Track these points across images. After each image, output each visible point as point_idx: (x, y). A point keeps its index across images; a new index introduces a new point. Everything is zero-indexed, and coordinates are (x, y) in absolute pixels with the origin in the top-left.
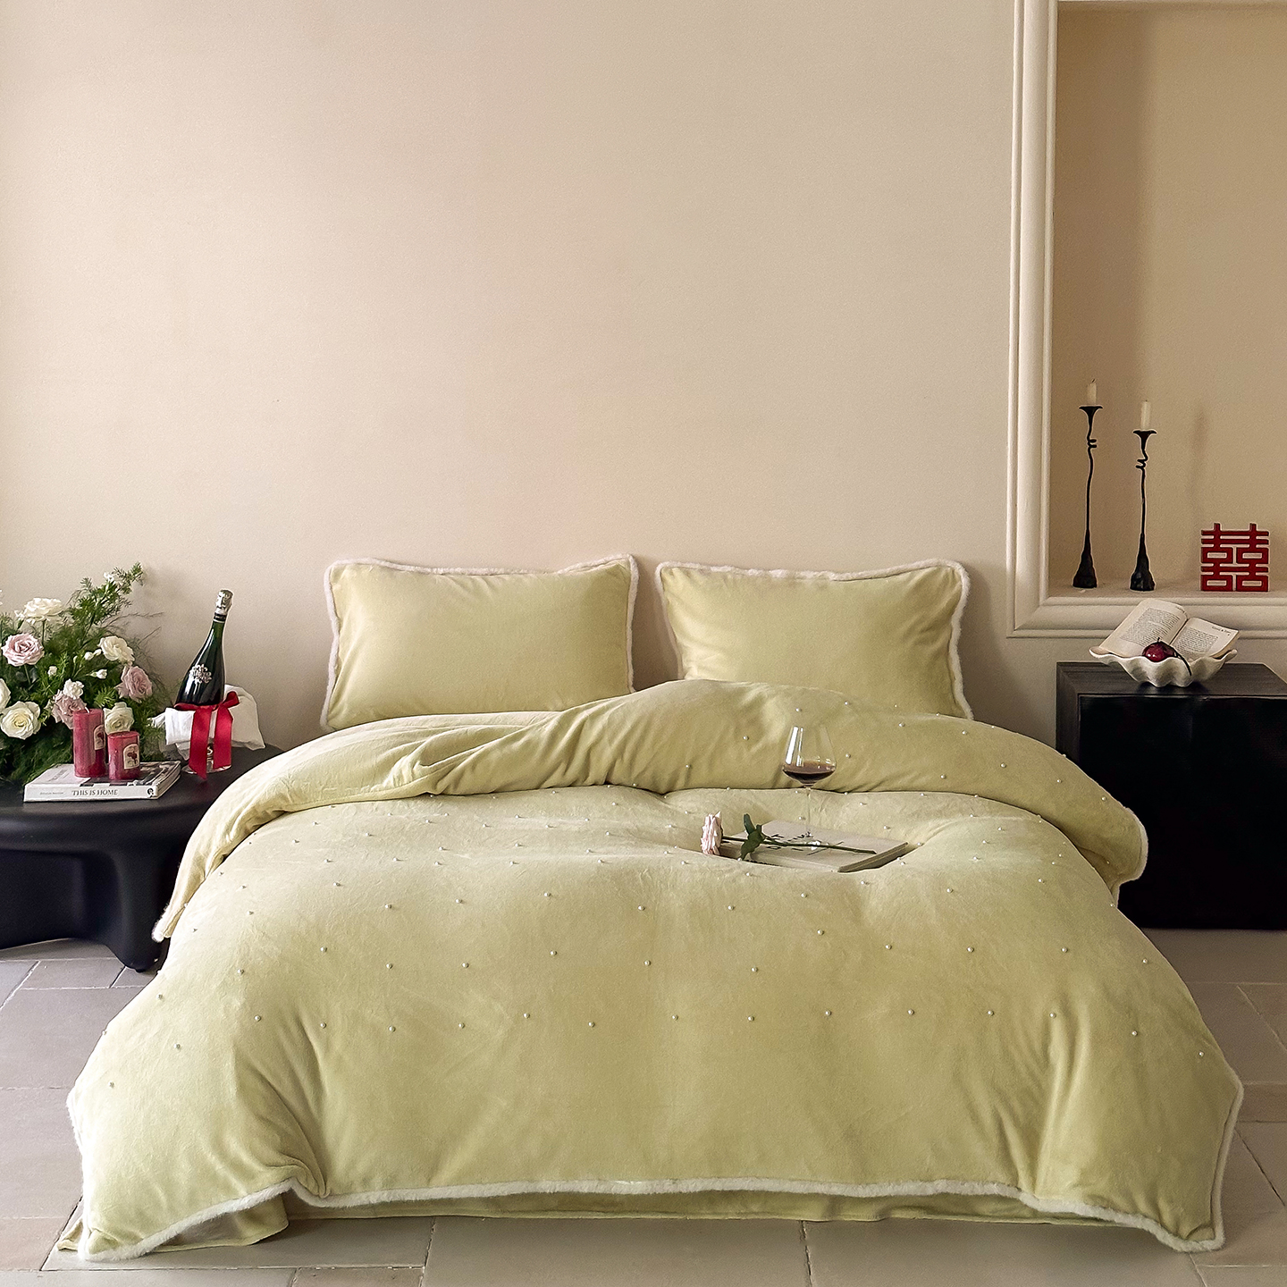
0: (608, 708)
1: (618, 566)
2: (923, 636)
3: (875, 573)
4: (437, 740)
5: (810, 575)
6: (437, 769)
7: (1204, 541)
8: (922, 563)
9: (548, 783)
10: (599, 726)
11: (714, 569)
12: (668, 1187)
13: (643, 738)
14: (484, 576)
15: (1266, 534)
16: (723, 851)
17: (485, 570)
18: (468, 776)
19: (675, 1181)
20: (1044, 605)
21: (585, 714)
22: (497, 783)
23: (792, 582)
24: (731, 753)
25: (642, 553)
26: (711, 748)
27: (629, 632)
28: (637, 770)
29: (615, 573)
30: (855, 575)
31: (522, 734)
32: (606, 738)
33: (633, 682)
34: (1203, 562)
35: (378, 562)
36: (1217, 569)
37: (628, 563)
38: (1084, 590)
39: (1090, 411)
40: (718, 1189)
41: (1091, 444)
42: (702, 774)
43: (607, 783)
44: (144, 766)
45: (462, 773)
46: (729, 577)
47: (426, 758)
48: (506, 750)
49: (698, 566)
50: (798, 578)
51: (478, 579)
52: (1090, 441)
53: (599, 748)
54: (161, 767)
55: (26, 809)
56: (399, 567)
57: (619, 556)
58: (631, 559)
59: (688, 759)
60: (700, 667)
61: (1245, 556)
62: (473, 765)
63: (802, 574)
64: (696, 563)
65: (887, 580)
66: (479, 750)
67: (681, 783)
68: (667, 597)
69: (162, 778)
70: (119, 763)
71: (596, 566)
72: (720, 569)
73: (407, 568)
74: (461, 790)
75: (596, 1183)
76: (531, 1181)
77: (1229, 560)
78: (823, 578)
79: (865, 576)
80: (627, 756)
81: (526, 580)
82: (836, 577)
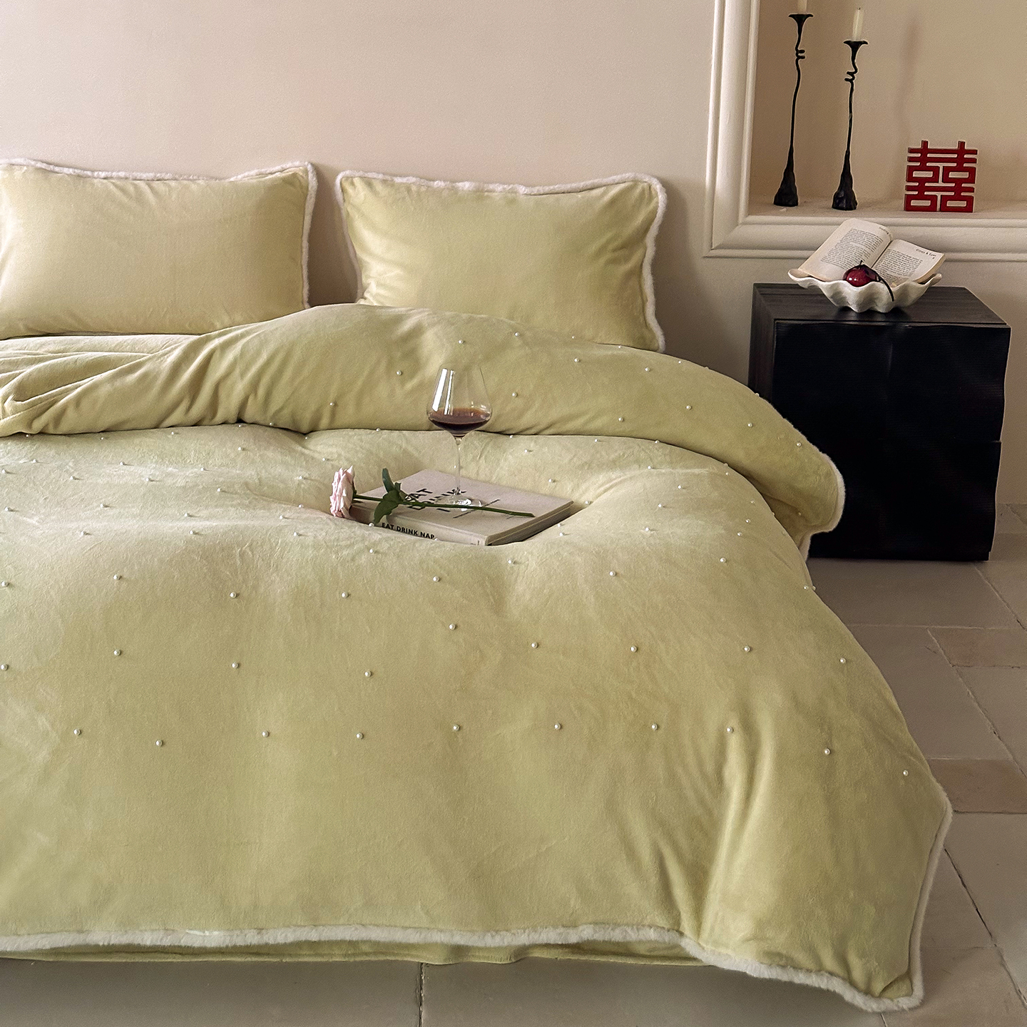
0: (242, 336)
1: (295, 175)
2: (616, 254)
3: (568, 187)
4: (39, 370)
5: (500, 188)
6: (33, 405)
7: (911, 160)
8: (617, 178)
9: (169, 422)
10: (230, 356)
11: (398, 180)
12: (252, 938)
13: (280, 371)
14: (149, 182)
15: (974, 152)
16: (355, 512)
17: (151, 175)
18: (71, 413)
19: (260, 930)
20: (745, 223)
21: (216, 342)
22: (107, 420)
23: (480, 195)
24: (382, 390)
25: (322, 161)
26: (360, 383)
27: (305, 244)
28: (273, 408)
29: (292, 182)
30: (547, 189)
31: (139, 366)
32: (237, 371)
33: (309, 298)
34: (908, 181)
35: (33, 163)
36: (921, 189)
37: (306, 172)
38: (784, 209)
39: (800, 19)
40: (314, 940)
41: (799, 54)
42: (348, 413)
43: (240, 421)
45: (63, 411)
46: (414, 188)
47: (21, 393)
48: (118, 383)
49: (381, 176)
50: (487, 191)
51: (142, 184)
52: (798, 52)
53: (229, 382)
56: (57, 169)
57: (297, 163)
58: (309, 167)
59: (332, 396)
60: (379, 285)
61: (951, 175)
62: (78, 401)
63: (491, 187)
64: (378, 173)
65: (580, 195)
66: (87, 383)
67: (325, 422)
68: (347, 209)
71: (271, 174)
72: (404, 180)
73: (66, 170)
74: (64, 428)
75: (162, 933)
76: (80, 932)
77: (935, 179)
78: (514, 191)
79: (557, 190)
80: (261, 391)
81: (193, 187)
82: (527, 190)
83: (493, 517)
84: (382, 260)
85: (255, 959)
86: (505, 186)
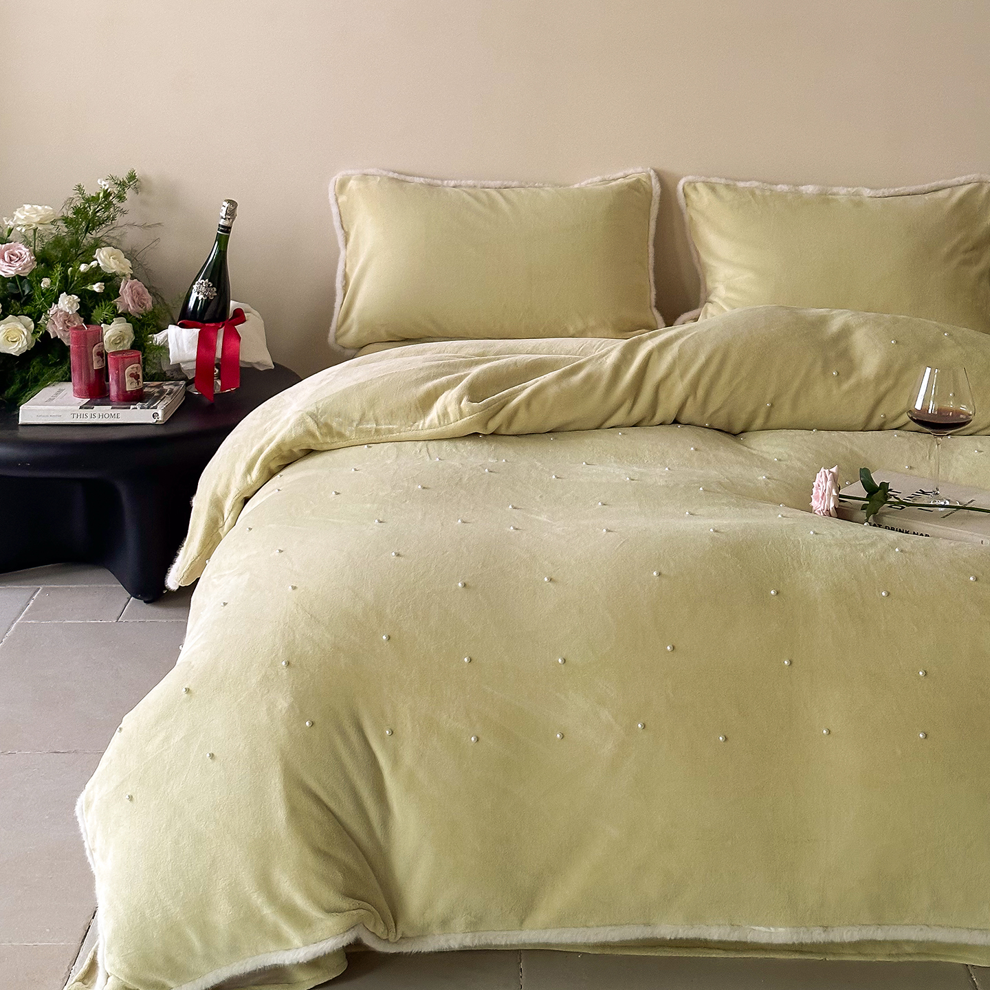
1: (638, 181)
2: (967, 256)
4: (484, 372)
5: (843, 191)
6: (488, 405)
8: (962, 179)
9: (614, 421)
10: (668, 357)
11: (741, 184)
12: (818, 936)
13: (718, 373)
14: (498, 189)
16: (842, 512)
17: (498, 183)
18: (522, 414)
19: (825, 928)
22: (555, 421)
23: (825, 199)
24: (819, 391)
25: (668, 167)
26: (796, 384)
27: (651, 250)
28: (711, 409)
29: (636, 187)
30: (892, 191)
31: (579, 368)
32: (677, 372)
35: (385, 173)
37: (649, 177)
42: (784, 413)
43: (676, 422)
44: (146, 386)
45: (516, 411)
46: (758, 192)
47: (475, 392)
48: (564, 384)
49: (723, 181)
50: (830, 194)
51: (493, 193)
53: (669, 383)
54: (165, 387)
55: (22, 434)
56: (408, 178)
57: (640, 169)
58: (652, 173)
59: (769, 397)
62: (528, 401)
63: (835, 190)
64: (720, 178)
65: (927, 197)
66: (532, 385)
67: (759, 422)
68: (691, 213)
69: (167, 401)
70: (121, 383)
71: (614, 180)
72: (748, 184)
73: (417, 180)
74: (515, 428)
75: (728, 929)
78: (857, 194)
80: (701, 392)
81: (542, 193)
82: (872, 193)
83: (981, 517)
84: (730, 263)
85: (797, 956)
86: (849, 189)
